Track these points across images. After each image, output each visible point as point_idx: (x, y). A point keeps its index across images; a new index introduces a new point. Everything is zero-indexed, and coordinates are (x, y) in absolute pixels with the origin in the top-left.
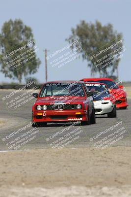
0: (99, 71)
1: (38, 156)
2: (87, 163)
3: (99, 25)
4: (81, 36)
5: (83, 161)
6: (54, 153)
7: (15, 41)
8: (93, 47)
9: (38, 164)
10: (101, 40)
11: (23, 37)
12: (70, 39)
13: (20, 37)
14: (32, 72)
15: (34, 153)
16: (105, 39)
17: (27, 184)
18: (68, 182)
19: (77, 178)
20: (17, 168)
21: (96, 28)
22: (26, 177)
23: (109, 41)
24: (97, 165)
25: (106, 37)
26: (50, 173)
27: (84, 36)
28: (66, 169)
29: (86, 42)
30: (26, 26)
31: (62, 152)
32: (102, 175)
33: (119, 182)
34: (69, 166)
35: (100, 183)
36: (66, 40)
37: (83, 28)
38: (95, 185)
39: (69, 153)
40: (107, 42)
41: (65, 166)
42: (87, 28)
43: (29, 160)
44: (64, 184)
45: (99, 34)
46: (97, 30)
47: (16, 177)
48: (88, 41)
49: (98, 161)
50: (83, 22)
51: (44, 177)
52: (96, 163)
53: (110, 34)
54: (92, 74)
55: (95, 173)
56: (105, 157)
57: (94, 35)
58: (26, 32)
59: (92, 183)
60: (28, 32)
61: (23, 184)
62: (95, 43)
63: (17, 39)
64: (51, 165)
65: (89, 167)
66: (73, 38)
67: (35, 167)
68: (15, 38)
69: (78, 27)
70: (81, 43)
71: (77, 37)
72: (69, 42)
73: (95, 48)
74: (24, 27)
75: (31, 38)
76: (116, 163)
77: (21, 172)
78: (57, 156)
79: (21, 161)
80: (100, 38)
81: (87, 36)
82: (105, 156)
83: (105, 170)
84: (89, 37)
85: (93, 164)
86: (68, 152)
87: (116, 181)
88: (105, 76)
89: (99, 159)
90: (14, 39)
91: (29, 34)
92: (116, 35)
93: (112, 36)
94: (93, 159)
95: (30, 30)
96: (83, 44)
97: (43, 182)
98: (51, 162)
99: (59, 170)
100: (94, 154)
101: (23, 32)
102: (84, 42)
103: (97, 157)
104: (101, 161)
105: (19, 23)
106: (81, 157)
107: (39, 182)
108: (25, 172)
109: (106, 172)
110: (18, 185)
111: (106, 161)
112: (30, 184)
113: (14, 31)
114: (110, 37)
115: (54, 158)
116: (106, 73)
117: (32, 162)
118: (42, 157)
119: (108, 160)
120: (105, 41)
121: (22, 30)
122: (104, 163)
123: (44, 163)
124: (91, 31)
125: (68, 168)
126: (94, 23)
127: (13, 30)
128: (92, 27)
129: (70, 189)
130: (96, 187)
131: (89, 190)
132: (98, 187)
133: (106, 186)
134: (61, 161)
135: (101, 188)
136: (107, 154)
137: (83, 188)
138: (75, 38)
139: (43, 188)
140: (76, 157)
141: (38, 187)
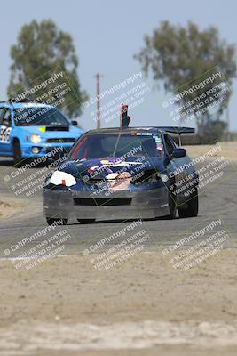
1: (83, 267)
2: (172, 279)
3: (193, 29)
4: (161, 49)
5: (166, 275)
7: (43, 59)
8: (184, 69)
9: (83, 282)
10: (198, 57)
11: (56, 51)
12: (142, 54)
13: (52, 52)
14: (74, 114)
15: (77, 262)
16: (205, 55)
17: (63, 318)
18: (136, 313)
19: (153, 305)
20: (45, 288)
21: (188, 34)
22: (62, 304)
23: (212, 58)
24: (190, 283)
25: (205, 50)
26: (105, 297)
27: (167, 49)
28: (135, 291)
29: (170, 60)
30: (61, 33)
32: (200, 300)
33: (230, 314)
34: (139, 285)
35: (195, 316)
36: (135, 57)
37: (165, 35)
38: (187, 319)
39: (139, 262)
40: (208, 60)
41: (132, 285)
42: (173, 35)
43: (67, 275)
44: (131, 317)
45: (195, 45)
46: (192, 38)
47: (44, 304)
48: (175, 59)
49: (192, 276)
50: (166, 25)
51: (94, 305)
52: (188, 280)
53: (214, 45)
55: (186, 296)
56: (205, 269)
57: (185, 49)
58: (63, 42)
59: (181, 314)
60: (65, 42)
61: (57, 318)
62: (188, 61)
63: (45, 55)
64: (108, 283)
65: (175, 287)
66: (147, 54)
67: (79, 286)
68: (42, 54)
69: (156, 34)
70: (160, 62)
71: (154, 53)
72: (140, 60)
73: (188, 72)
74: (58, 35)
75: (70, 53)
76: (224, 279)
77: (53, 296)
79: (53, 276)
80: (197, 53)
81: (172, 49)
82: (205, 265)
83: (205, 292)
84: (177, 51)
85: (183, 281)
86: (137, 259)
87: (224, 311)
88: (206, 121)
89: (193, 271)
90: (40, 56)
91: (67, 47)
92: (225, 48)
93: (217, 49)
94: (182, 272)
95: (69, 39)
96: (164, 63)
97: (93, 313)
98: (107, 278)
99: (121, 292)
101: (57, 42)
102: (166, 60)
104: (197, 274)
105: (49, 26)
106: (162, 268)
107: (86, 313)
108: (61, 297)
109: (207, 295)
110: (49, 319)
111: (207, 276)
112: (69, 317)
113: (40, 42)
114: (213, 52)
116: (208, 116)
117: (74, 278)
119: (211, 274)
120: (206, 58)
121: (55, 39)
122: (203, 279)
123: (95, 279)
124: (180, 41)
125: (139, 289)
126: (185, 25)
127: (39, 39)
128: (182, 33)
129: (142, 327)
130: (187, 323)
131: (175, 329)
132: (192, 322)
133: (206, 320)
134: (125, 276)
135: (197, 324)
136: (208, 262)
137: (164, 325)
138: (150, 52)
139: (93, 324)
140: (151, 269)
141: (83, 322)
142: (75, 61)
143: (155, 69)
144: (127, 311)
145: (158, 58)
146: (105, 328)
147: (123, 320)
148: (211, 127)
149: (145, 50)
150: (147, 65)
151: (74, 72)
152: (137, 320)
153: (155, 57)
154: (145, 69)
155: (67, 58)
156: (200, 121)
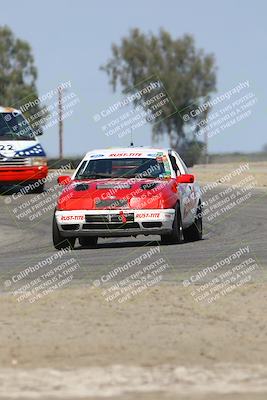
0: (169, 131)
1: (44, 305)
2: (144, 318)
3: (166, 38)
4: (130, 60)
5: (137, 314)
6: (78, 297)
9: (44, 322)
10: (172, 69)
11: (13, 62)
12: (109, 66)
13: (8, 62)
16: (179, 66)
17: (20, 362)
18: (104, 357)
19: (123, 348)
22: (19, 347)
23: (188, 69)
24: (164, 323)
25: (181, 62)
26: (69, 338)
27: (136, 61)
28: (102, 332)
29: (141, 71)
30: (18, 41)
31: (92, 297)
32: (175, 342)
33: (209, 358)
34: (107, 325)
35: (170, 359)
36: (101, 68)
37: (135, 44)
38: (161, 363)
40: (184, 72)
41: (99, 325)
42: (144, 44)
43: (25, 314)
45: (169, 56)
46: (164, 48)
48: (145, 70)
49: (166, 315)
50: (135, 34)
51: (57, 348)
52: (162, 319)
53: (191, 55)
54: (153, 138)
55: (160, 338)
56: (181, 307)
57: (157, 59)
58: (20, 51)
59: (155, 358)
60: (23, 52)
61: (14, 362)
64: (72, 322)
65: (148, 327)
66: (116, 65)
67: (39, 326)
69: (125, 43)
70: (130, 75)
71: (124, 63)
72: (108, 72)
74: (15, 43)
75: (29, 64)
76: (203, 318)
77: (9, 337)
78: (83, 305)
79: (10, 315)
81: (143, 60)
82: (180, 303)
83: (181, 333)
84: (148, 63)
85: (157, 321)
87: (202, 354)
88: (181, 141)
89: (168, 310)
91: (25, 57)
92: (202, 58)
93: (193, 59)
94: (155, 311)
95: (26, 48)
96: (134, 76)
97: (55, 357)
98: (71, 317)
99: (87, 333)
100: (157, 299)
101: (13, 52)
102: (137, 72)
103: (164, 306)
104: (172, 314)
105: (5, 33)
106: (132, 306)
107: (47, 357)
108: (18, 338)
110: (5, 363)
111: (183, 315)
112: (28, 361)
114: (190, 63)
115: (75, 309)
116: (183, 136)
117: (33, 317)
118: (52, 306)
119: (188, 312)
120: (179, 70)
121: (11, 48)
122: (179, 318)
123: (58, 319)
124: (152, 51)
125: (106, 329)
126: (156, 34)
128: (154, 42)
129: (110, 372)
130: (161, 368)
131: (148, 374)
132: (167, 366)
133: (182, 365)
134: (91, 315)
135: (172, 369)
136: (184, 299)
137: (135, 370)
138: (119, 64)
139: (56, 368)
140: (120, 307)
141: (44, 367)
142: (34, 73)
143: (124, 82)
144: (93, 354)
145: (128, 70)
146: (68, 373)
147: (88, 365)
148: (187, 148)
149: (113, 62)
150: (115, 77)
151: (33, 85)
152: (104, 365)
153: (125, 68)
154: (114, 83)
155: (25, 69)
156: (174, 142)
